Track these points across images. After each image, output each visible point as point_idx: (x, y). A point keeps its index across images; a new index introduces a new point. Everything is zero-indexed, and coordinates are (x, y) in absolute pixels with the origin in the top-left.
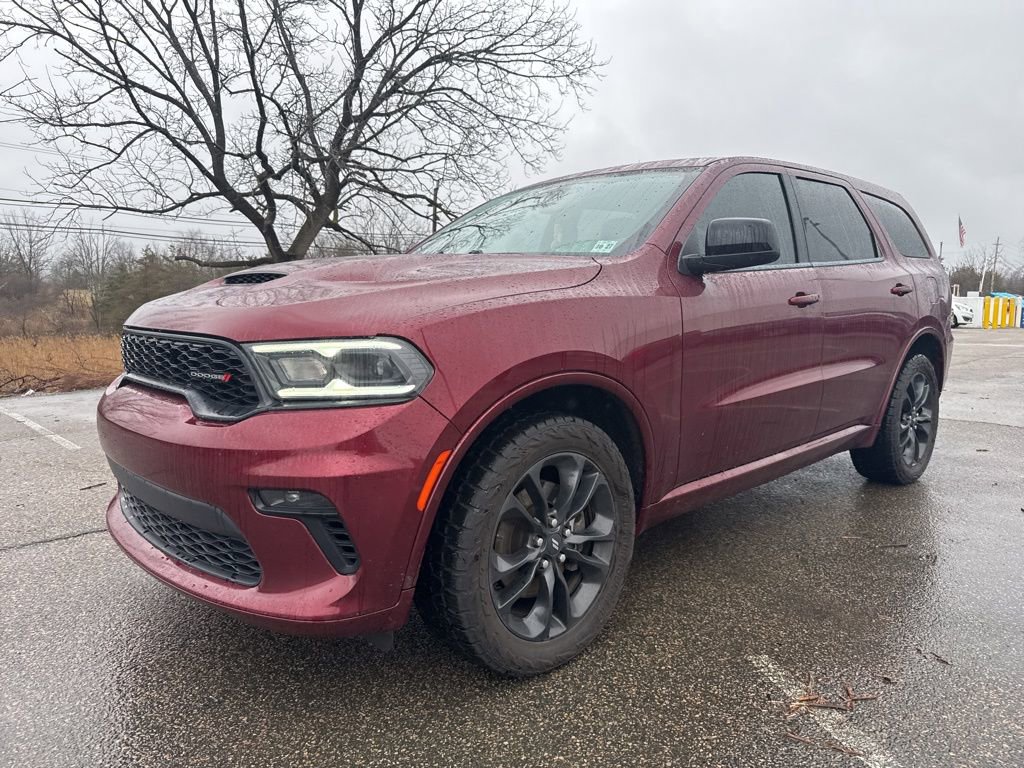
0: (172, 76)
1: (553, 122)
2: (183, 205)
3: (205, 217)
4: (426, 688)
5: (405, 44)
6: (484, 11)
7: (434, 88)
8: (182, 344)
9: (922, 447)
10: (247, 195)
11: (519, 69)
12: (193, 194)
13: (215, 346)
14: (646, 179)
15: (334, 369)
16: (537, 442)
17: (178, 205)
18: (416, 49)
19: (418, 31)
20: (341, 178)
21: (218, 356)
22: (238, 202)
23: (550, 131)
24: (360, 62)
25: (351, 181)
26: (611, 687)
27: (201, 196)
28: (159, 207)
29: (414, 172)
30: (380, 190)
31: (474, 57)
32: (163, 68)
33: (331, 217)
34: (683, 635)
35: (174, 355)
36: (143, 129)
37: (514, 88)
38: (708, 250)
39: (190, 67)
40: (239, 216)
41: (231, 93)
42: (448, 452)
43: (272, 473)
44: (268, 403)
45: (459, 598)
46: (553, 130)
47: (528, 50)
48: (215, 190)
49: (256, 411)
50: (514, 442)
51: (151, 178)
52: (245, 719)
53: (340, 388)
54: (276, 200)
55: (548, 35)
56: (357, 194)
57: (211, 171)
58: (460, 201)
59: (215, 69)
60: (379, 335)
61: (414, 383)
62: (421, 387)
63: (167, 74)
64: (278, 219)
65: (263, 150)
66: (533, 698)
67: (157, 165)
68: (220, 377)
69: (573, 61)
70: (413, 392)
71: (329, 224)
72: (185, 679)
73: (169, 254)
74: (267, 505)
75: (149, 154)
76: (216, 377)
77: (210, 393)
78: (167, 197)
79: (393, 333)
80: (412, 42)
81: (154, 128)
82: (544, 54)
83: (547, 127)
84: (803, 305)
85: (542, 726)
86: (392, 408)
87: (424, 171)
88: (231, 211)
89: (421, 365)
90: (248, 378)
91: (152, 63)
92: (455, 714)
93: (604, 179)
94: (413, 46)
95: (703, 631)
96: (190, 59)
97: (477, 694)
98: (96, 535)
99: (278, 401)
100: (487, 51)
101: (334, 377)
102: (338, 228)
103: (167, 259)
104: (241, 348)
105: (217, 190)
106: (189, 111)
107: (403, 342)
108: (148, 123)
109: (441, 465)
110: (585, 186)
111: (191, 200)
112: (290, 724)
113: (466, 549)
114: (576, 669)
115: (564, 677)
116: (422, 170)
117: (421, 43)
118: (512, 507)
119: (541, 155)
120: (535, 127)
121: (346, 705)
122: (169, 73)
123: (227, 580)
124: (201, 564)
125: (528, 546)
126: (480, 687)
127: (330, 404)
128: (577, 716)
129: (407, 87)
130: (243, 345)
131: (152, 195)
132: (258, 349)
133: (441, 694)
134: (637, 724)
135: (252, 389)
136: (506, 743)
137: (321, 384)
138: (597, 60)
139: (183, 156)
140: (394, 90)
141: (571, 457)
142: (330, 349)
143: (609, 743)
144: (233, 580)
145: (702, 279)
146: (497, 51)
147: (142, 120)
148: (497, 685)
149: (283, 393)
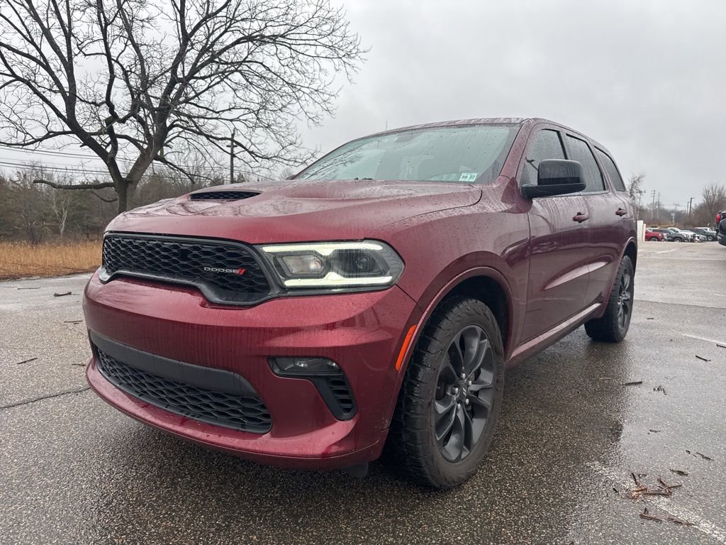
0: (32, 40)
1: (328, 90)
2: (41, 140)
3: (58, 151)
4: (379, 503)
5: (217, 26)
6: (277, 7)
7: (247, 60)
8: (191, 245)
9: (626, 316)
10: (94, 134)
11: (307, 50)
12: (49, 132)
13: (229, 247)
14: (480, 131)
15: (328, 264)
16: (460, 318)
17: (36, 141)
18: (226, 31)
19: (227, 18)
20: (168, 123)
21: (231, 255)
22: (87, 140)
23: (326, 97)
24: (186, 38)
25: (175, 126)
26: (509, 491)
27: (56, 134)
28: (20, 141)
29: (231, 120)
30: (198, 134)
31: (274, 39)
32: (25, 32)
33: (159, 153)
34: (536, 451)
35: (184, 254)
36: (8, 79)
37: (303, 64)
38: (540, 181)
39: (46, 32)
40: (88, 151)
41: (85, 55)
42: (415, 326)
43: (291, 345)
44: (275, 292)
45: (418, 434)
46: (328, 96)
47: (311, 37)
48: (67, 129)
49: (269, 297)
50: (447, 318)
51: (14, 118)
52: (255, 537)
53: (334, 279)
54: (118, 139)
55: (326, 28)
56: (178, 136)
57: (64, 114)
58: (258, 144)
59: (68, 35)
60: (366, 239)
61: (391, 275)
62: (396, 277)
63: (28, 37)
64: (120, 154)
65: (111, 100)
66: (459, 504)
67: (18, 108)
68: (234, 271)
69: (344, 48)
70: (391, 282)
71: (157, 158)
72: (189, 510)
73: (16, 178)
74: (282, 370)
75: (12, 99)
76: (230, 271)
77: (220, 283)
78: (27, 133)
79: (376, 237)
80: (222, 26)
81: (18, 78)
82: (324, 41)
83: (323, 93)
84: (580, 221)
85: (478, 523)
86: (378, 293)
87: (240, 120)
88: (81, 146)
89: (395, 262)
90: (260, 272)
91: (16, 28)
92: (411, 519)
93: (445, 130)
94: (223, 29)
95: (547, 447)
96: (47, 27)
97: (419, 504)
98: (51, 400)
99: (284, 289)
100: (283, 36)
101: (329, 271)
102: (165, 162)
103: (14, 182)
104: (254, 249)
105: (70, 130)
106: (47, 68)
107: (383, 244)
108: (13, 74)
109: (410, 336)
110: (436, 134)
111: (47, 136)
112: (292, 538)
113: (424, 398)
114: (478, 481)
115: (473, 487)
116: (238, 119)
117: (229, 27)
118: (445, 366)
119: (319, 113)
120: (316, 93)
121: (326, 520)
122: (31, 37)
123: (238, 430)
124: (208, 419)
125: (449, 394)
126: (419, 499)
127: (327, 291)
128: (497, 514)
129: (224, 59)
130: (255, 247)
131: (13, 131)
132: (267, 249)
133: (393, 506)
134: (541, 516)
135: (265, 280)
136: (459, 538)
137: (320, 276)
138: (361, 48)
139: (41, 101)
140: (211, 61)
141: (474, 329)
142: (327, 250)
143: (530, 531)
144: (243, 430)
145: (532, 202)
146: (288, 37)
147: (9, 72)
148: (429, 496)
149: (289, 283)
